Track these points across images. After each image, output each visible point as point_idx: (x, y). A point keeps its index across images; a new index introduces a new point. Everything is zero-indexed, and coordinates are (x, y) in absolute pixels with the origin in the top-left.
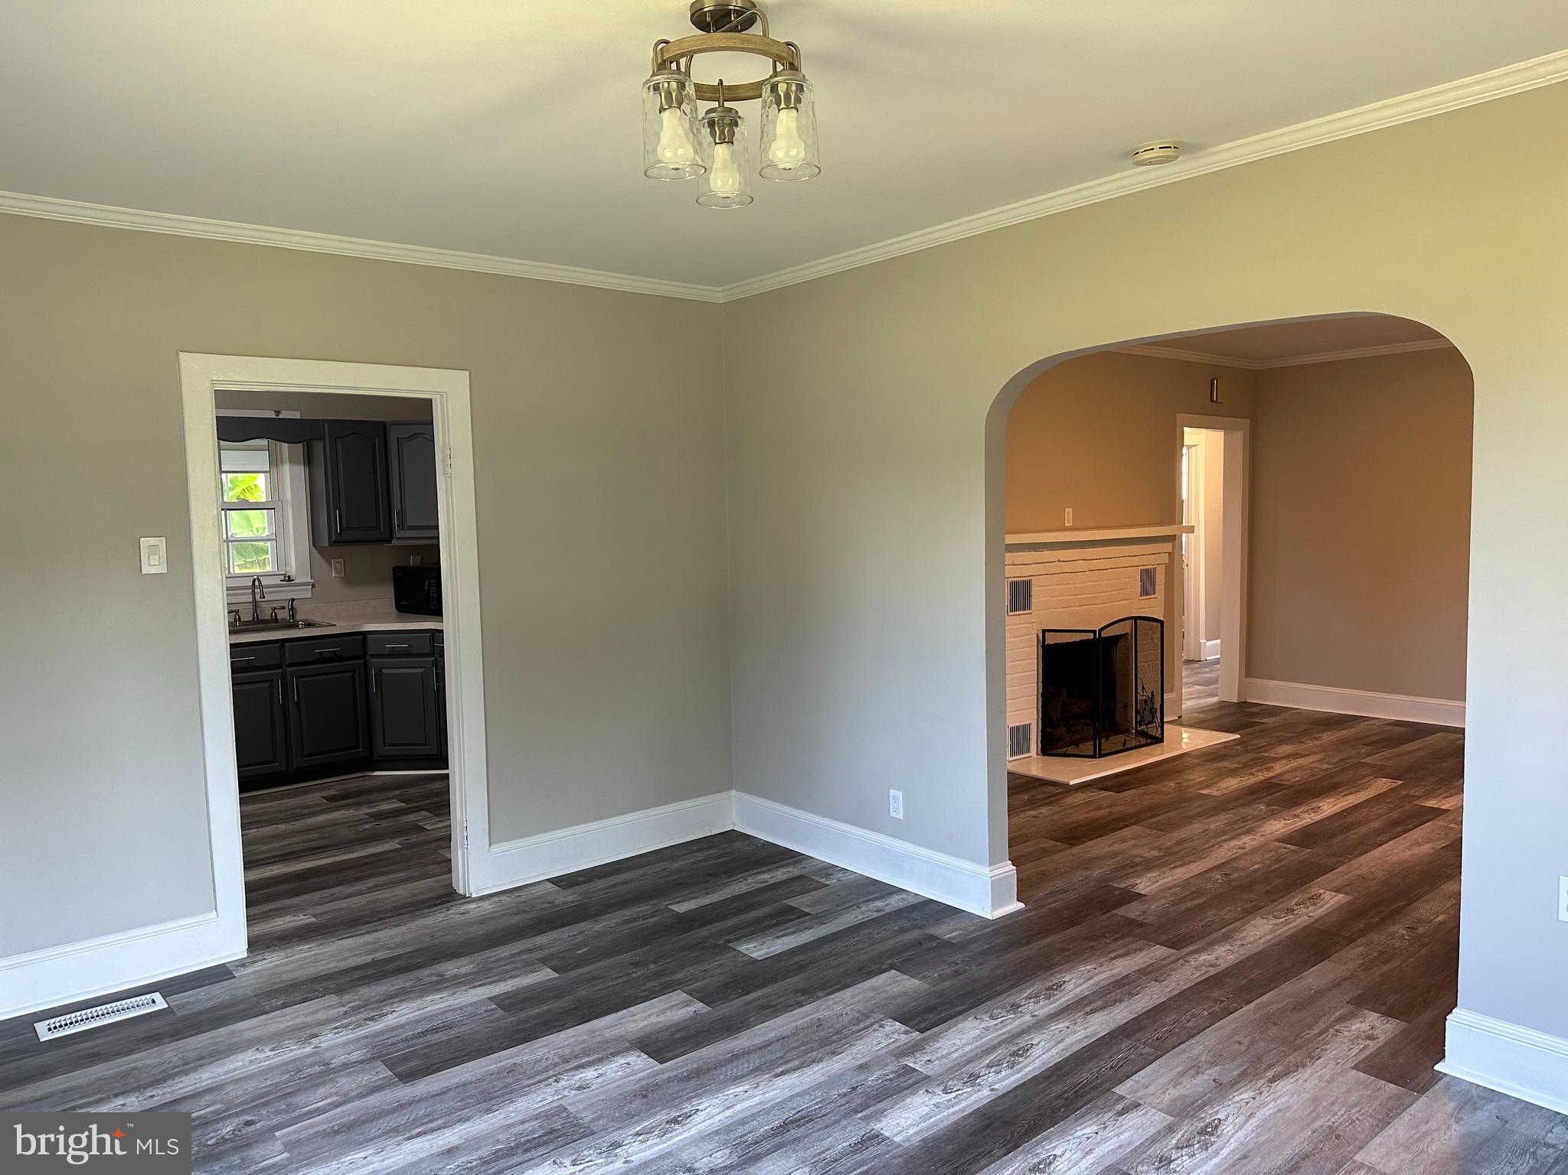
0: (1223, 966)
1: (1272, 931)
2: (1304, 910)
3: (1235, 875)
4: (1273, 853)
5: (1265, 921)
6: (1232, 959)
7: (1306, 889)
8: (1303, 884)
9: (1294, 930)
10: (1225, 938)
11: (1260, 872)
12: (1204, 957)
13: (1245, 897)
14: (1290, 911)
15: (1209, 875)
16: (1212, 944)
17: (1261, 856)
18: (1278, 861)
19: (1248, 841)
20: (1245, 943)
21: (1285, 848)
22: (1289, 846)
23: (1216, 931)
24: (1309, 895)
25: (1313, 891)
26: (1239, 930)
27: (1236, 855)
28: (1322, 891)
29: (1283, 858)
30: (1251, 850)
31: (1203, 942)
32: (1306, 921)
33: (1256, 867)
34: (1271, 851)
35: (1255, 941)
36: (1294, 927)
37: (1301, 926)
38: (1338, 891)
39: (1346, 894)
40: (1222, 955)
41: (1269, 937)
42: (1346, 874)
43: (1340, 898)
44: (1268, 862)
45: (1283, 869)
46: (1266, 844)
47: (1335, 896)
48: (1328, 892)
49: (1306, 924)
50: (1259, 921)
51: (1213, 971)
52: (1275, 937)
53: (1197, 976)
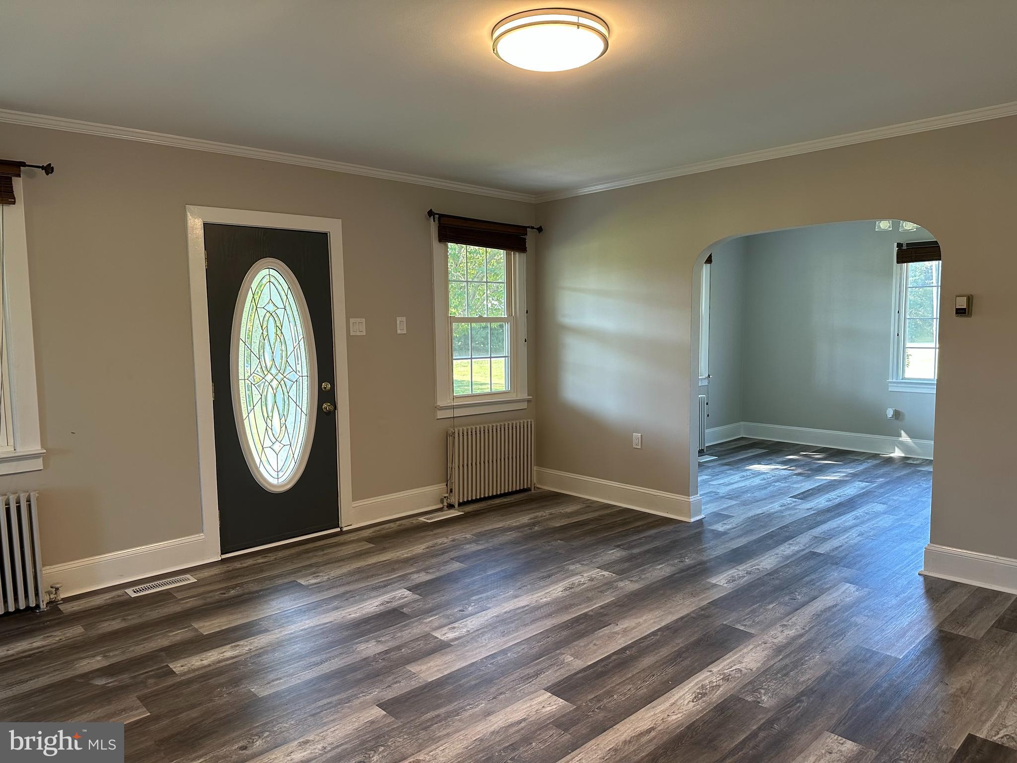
0: (786, 544)
1: (761, 562)
2: (740, 573)
3: (787, 598)
4: (757, 620)
5: (764, 567)
6: (782, 548)
7: (735, 587)
8: (737, 591)
9: (748, 562)
10: (787, 557)
11: (767, 601)
12: (796, 548)
13: (777, 582)
14: (748, 573)
15: (806, 599)
16: (794, 555)
17: (767, 616)
18: (753, 611)
19: (779, 636)
20: (776, 555)
21: (745, 625)
22: (742, 628)
23: (793, 561)
24: (734, 582)
25: (732, 585)
26: (780, 562)
27: (787, 618)
28: (726, 585)
29: (749, 614)
30: (775, 624)
31: (799, 556)
32: (740, 567)
33: (771, 606)
34: (758, 623)
35: (771, 556)
36: (748, 563)
37: (744, 564)
38: (715, 586)
39: (709, 583)
40: (787, 549)
41: (763, 558)
42: (704, 597)
43: (714, 580)
44: (761, 610)
45: (750, 603)
46: (763, 630)
47: (718, 581)
48: (721, 584)
49: (741, 565)
50: (768, 567)
51: (790, 542)
52: (760, 558)
53: (798, 539)
